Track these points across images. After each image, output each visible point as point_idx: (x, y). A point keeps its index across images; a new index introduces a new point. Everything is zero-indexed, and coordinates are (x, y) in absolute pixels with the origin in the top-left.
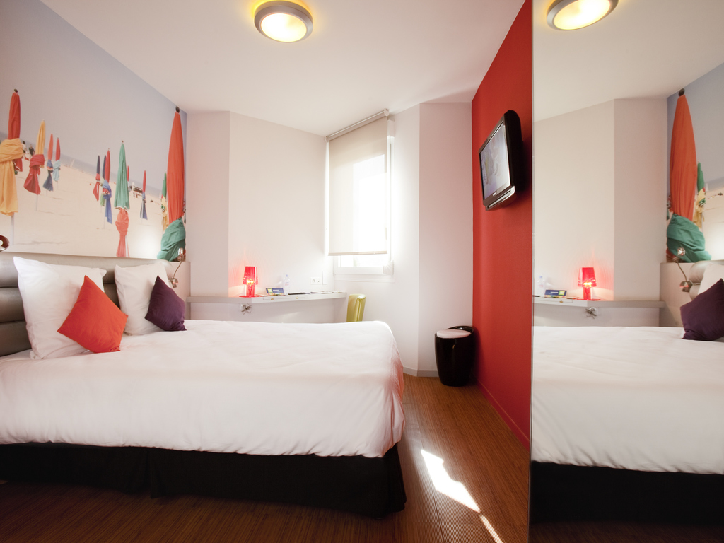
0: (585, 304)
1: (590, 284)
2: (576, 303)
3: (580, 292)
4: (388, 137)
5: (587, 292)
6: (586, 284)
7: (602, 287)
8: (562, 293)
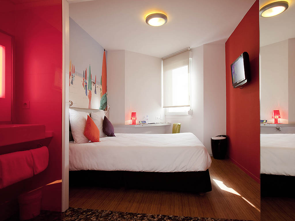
0: (275, 125)
1: (278, 117)
2: (271, 125)
3: (273, 121)
4: (190, 58)
5: (276, 121)
6: (275, 117)
7: (283, 118)
8: (265, 121)
